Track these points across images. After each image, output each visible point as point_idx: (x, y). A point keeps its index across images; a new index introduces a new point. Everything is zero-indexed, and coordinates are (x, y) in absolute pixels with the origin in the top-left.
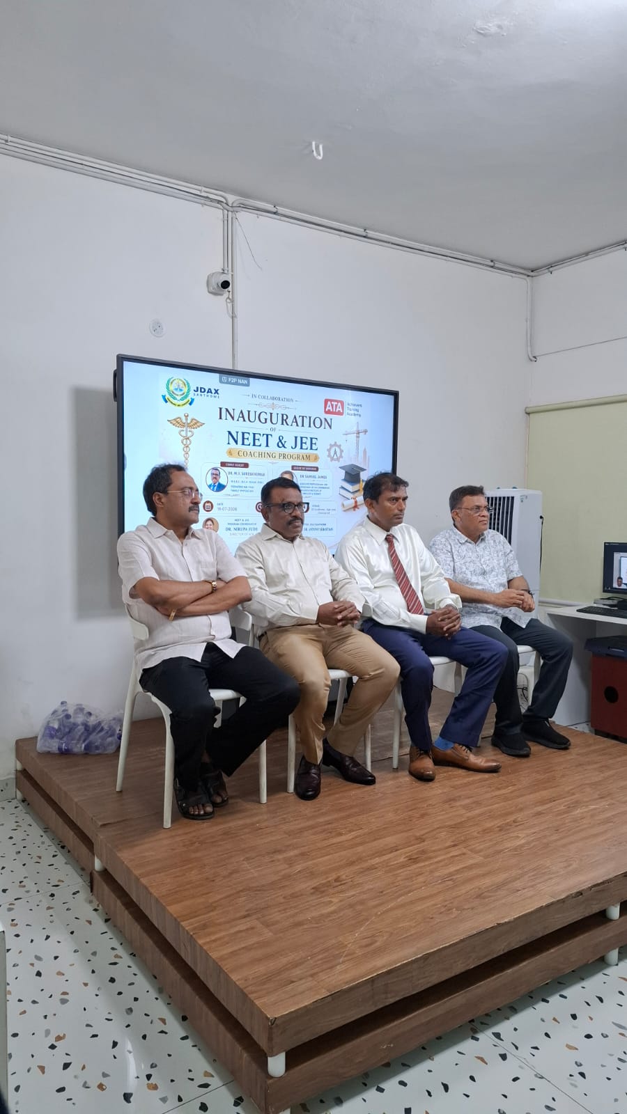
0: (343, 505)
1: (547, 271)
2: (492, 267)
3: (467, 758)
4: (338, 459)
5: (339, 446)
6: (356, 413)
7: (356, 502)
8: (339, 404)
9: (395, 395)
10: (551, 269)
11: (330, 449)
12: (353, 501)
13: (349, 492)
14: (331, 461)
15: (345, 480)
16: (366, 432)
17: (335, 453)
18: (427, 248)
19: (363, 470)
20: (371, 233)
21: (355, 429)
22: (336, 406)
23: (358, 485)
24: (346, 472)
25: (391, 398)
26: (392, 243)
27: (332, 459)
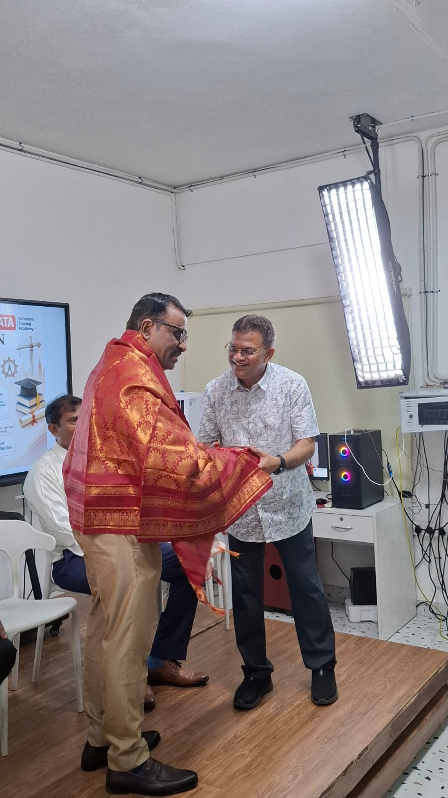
0: (21, 421)
1: (188, 189)
2: (140, 183)
3: (176, 675)
4: (13, 375)
5: (13, 362)
6: (28, 326)
7: (34, 417)
8: (11, 319)
9: (66, 307)
10: (192, 188)
11: (4, 364)
12: (31, 416)
13: (27, 407)
14: (6, 377)
15: (21, 395)
16: (39, 345)
17: (10, 368)
18: (81, 163)
19: (39, 383)
20: (26, 147)
21: (28, 343)
22: (8, 321)
23: (35, 399)
24: (22, 387)
25: (62, 310)
26: (48, 158)
27: (7, 375)
